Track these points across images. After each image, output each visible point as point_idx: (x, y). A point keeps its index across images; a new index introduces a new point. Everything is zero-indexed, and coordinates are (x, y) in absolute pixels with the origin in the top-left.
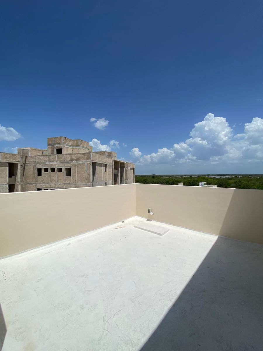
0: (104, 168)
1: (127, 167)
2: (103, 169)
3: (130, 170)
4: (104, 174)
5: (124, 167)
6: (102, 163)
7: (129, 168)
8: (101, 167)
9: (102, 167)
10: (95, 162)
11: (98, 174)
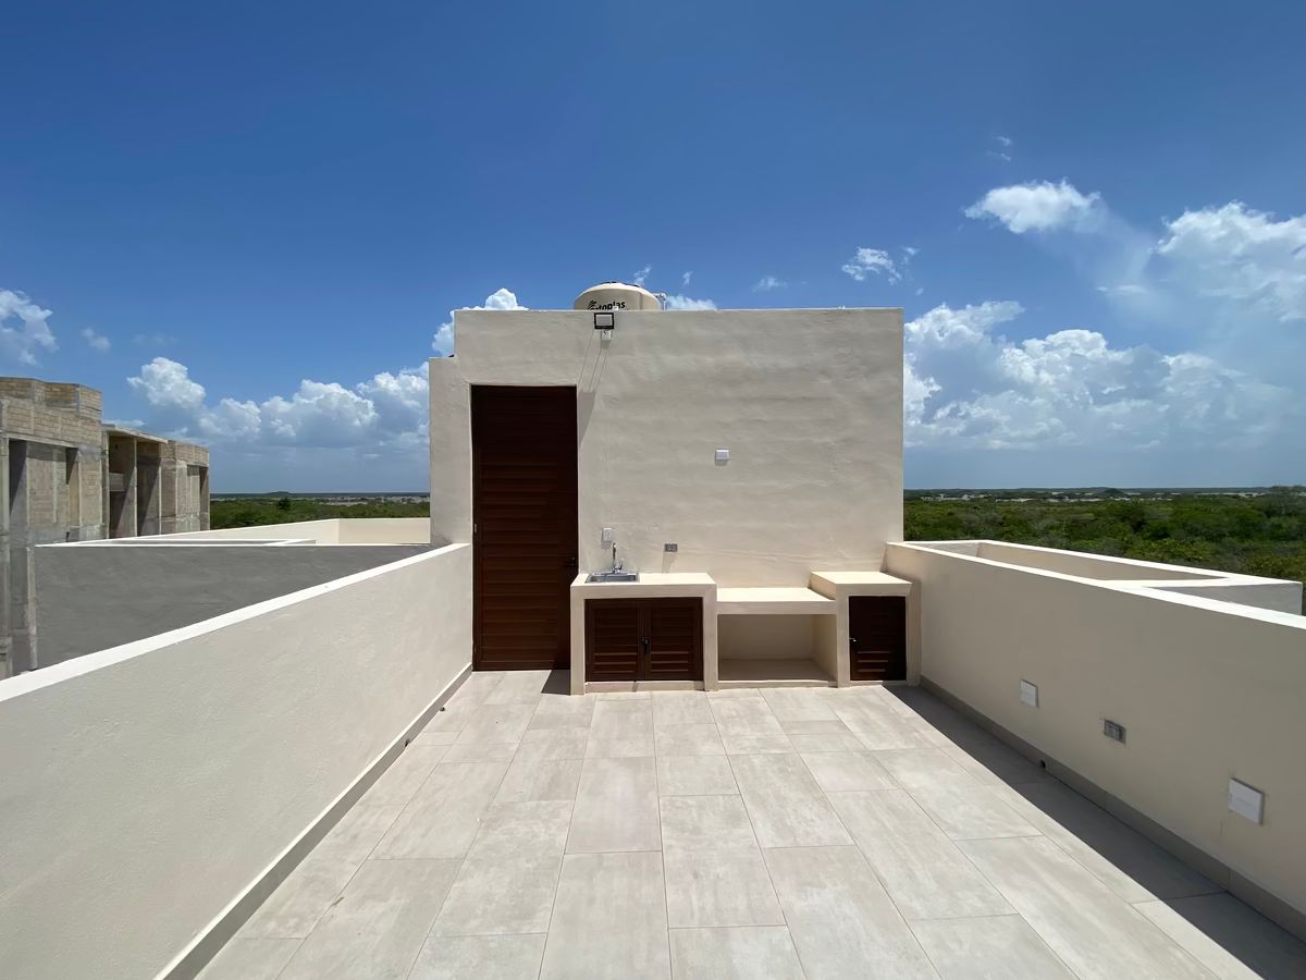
0: (64, 464)
1: (174, 463)
2: (57, 468)
3: (189, 475)
4: (60, 493)
5: (160, 459)
6: (56, 443)
7: (182, 465)
8: (47, 463)
9: (54, 463)
10: (22, 438)
11: (33, 492)
